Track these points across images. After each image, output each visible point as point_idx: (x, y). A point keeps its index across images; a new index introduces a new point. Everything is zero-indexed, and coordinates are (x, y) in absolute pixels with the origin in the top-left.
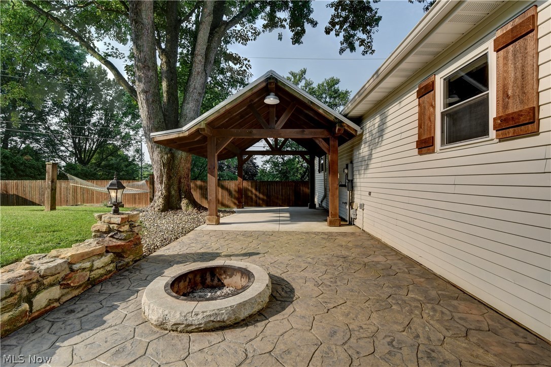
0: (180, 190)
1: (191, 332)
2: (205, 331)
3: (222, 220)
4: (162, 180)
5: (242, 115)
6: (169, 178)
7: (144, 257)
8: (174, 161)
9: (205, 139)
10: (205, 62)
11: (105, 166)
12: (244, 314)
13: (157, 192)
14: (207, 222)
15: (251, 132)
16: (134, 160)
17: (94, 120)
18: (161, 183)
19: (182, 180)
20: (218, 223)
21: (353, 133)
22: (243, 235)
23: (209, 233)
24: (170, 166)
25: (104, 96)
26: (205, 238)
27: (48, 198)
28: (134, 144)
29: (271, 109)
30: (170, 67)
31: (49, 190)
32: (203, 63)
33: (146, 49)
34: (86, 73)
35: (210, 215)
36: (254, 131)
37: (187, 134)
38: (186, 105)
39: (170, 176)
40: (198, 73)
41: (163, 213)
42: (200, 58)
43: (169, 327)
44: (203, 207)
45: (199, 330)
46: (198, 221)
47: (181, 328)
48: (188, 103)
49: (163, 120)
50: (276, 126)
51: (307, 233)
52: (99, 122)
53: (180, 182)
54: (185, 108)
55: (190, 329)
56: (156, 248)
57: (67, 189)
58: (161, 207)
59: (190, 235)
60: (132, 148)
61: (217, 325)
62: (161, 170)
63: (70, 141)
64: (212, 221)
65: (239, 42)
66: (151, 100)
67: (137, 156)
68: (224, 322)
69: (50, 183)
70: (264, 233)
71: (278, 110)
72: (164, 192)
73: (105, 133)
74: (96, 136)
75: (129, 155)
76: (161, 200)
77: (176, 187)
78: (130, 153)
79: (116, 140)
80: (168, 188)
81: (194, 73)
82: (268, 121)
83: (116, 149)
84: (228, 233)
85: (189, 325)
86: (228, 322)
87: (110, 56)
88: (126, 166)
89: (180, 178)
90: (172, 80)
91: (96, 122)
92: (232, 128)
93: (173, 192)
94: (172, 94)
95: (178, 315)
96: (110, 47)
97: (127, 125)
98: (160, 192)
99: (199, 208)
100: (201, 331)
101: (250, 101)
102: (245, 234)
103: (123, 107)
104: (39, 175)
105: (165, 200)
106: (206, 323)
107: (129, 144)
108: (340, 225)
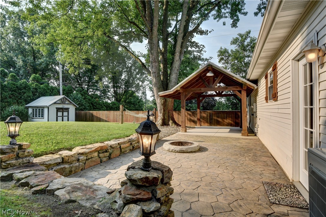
0: (169, 116)
1: (176, 152)
2: (179, 152)
3: (187, 131)
4: (161, 112)
5: (197, 81)
6: (164, 111)
7: (159, 140)
8: (166, 103)
9: (180, 93)
10: (180, 55)
11: (129, 102)
12: (189, 150)
13: (159, 117)
14: (181, 131)
15: (200, 90)
16: (141, 99)
17: (123, 77)
18: (161, 113)
19: (170, 112)
20: (186, 131)
21: (253, 88)
22: (196, 136)
23: (182, 135)
24: (164, 105)
25: (127, 64)
26: (180, 136)
27: (120, 119)
28: (142, 90)
29: (211, 78)
30: (164, 58)
31: (121, 116)
32: (179, 56)
33: (155, 54)
34: (120, 53)
35: (182, 128)
36: (202, 89)
37: (172, 92)
38: (171, 76)
39: (165, 110)
40: (177, 61)
41: (162, 127)
42: (178, 53)
43: (171, 151)
44: (179, 125)
45: (177, 152)
46: (177, 130)
47: (173, 151)
48: (172, 75)
49: (161, 84)
50: (213, 86)
51: (227, 138)
52: (125, 78)
53: (169, 113)
54: (171, 77)
55: (176, 151)
56: (162, 138)
57: (117, 115)
58: (161, 124)
59: (174, 135)
60: (141, 92)
61: (182, 151)
62: (161, 107)
63: (112, 90)
64: (183, 131)
65: (198, 34)
66: (157, 76)
67: (143, 96)
68: (184, 151)
69: (121, 113)
70: (206, 136)
71: (214, 79)
72: (162, 117)
73: (128, 84)
74: (124, 86)
75: (139, 96)
76: (161, 121)
77: (167, 115)
78: (139, 94)
79: (133, 88)
80: (164, 115)
81: (175, 61)
82: (209, 83)
83: (133, 92)
84: (190, 135)
85: (175, 150)
86: (185, 151)
87: (139, 56)
88: (139, 102)
89: (169, 111)
90: (165, 64)
91: (123, 79)
92: (191, 88)
93: (166, 117)
94: (165, 71)
95: (173, 148)
96: (140, 53)
97: (139, 79)
98: (160, 117)
99: (178, 125)
100: (178, 152)
101: (200, 75)
102: (197, 136)
103: (136, 69)
104: (102, 108)
105: (162, 121)
106: (180, 150)
107: (139, 89)
108: (248, 136)
